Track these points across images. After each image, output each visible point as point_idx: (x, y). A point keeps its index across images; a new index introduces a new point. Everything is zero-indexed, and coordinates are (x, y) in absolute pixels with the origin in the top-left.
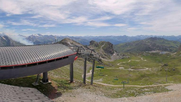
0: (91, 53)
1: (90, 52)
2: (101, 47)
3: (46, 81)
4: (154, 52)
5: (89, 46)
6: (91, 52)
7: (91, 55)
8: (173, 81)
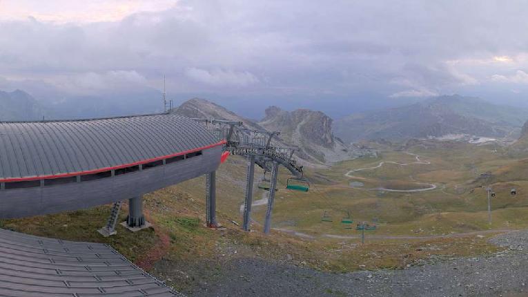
0: (268, 144)
1: (267, 140)
2: (298, 127)
3: (137, 223)
4: (454, 138)
5: (264, 123)
6: (269, 140)
7: (268, 148)
8: (509, 222)
